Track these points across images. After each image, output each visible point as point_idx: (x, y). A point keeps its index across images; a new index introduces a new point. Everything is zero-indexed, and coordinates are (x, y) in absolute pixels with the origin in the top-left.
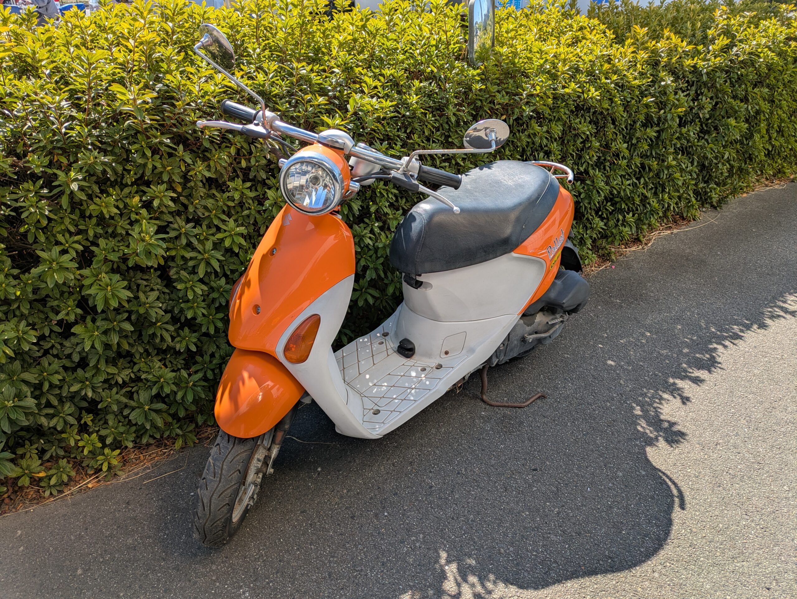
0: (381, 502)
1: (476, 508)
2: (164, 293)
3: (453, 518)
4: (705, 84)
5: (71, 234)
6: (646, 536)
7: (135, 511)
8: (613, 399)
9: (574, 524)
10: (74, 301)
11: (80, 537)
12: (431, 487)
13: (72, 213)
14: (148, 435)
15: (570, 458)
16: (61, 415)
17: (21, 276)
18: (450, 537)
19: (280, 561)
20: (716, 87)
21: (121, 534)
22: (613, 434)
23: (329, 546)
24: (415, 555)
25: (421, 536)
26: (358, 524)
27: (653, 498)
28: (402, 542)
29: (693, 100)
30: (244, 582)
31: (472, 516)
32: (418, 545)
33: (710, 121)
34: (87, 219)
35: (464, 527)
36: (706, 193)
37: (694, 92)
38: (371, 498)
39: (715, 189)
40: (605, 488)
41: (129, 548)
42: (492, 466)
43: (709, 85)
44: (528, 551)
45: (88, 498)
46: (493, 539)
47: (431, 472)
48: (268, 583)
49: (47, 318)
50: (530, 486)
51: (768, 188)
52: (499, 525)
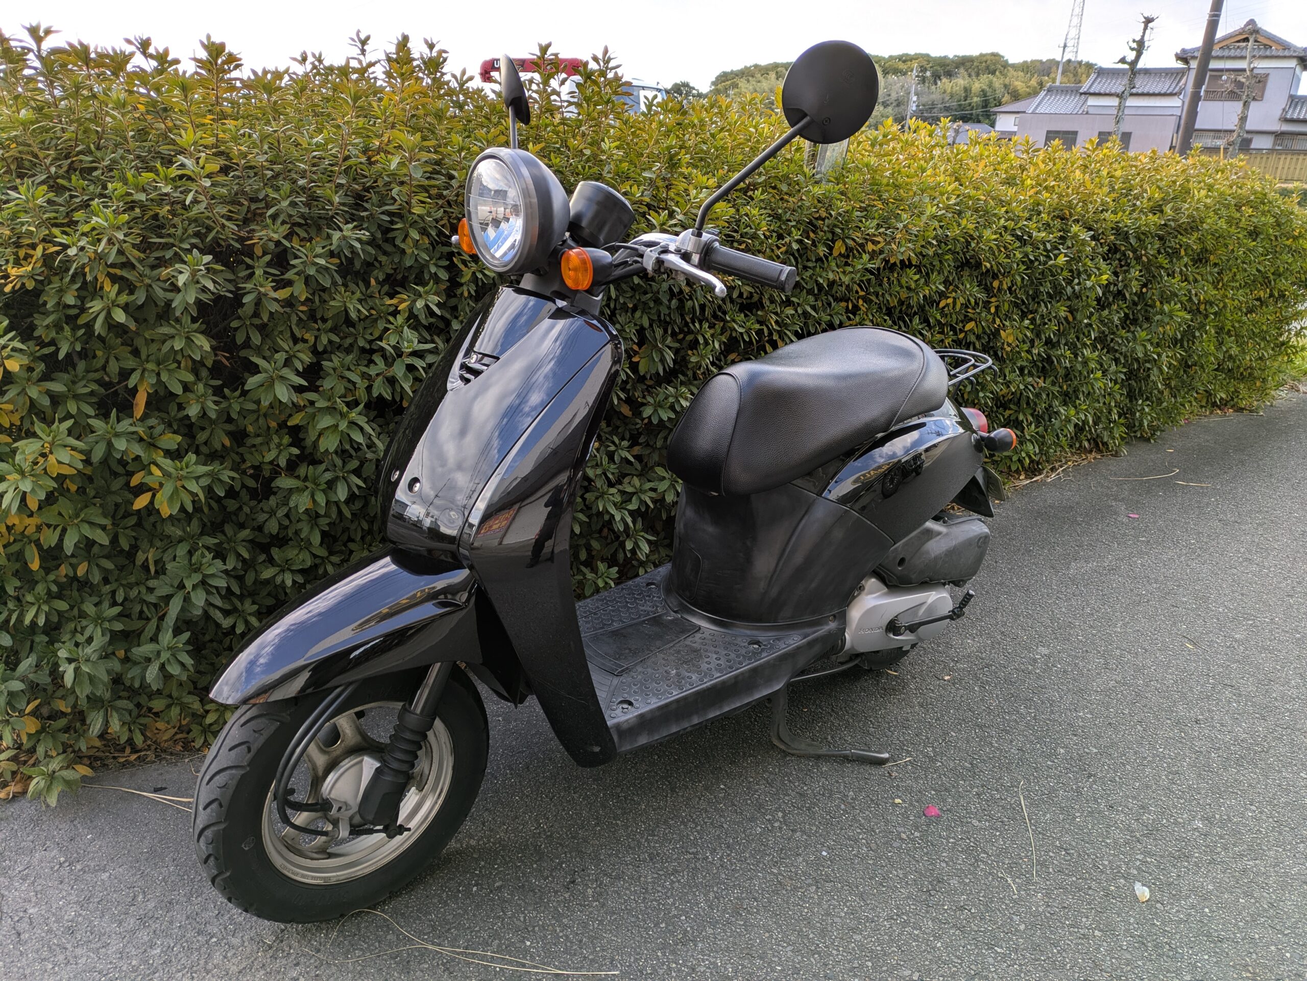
3: (823, 795)
8: (1035, 660)
19: (573, 837)
22: (1043, 703)
23: (644, 823)
25: (780, 814)
27: (1112, 780)
30: (522, 861)
32: (776, 824)
35: (843, 807)
46: (887, 822)
48: (560, 864)
50: (932, 760)
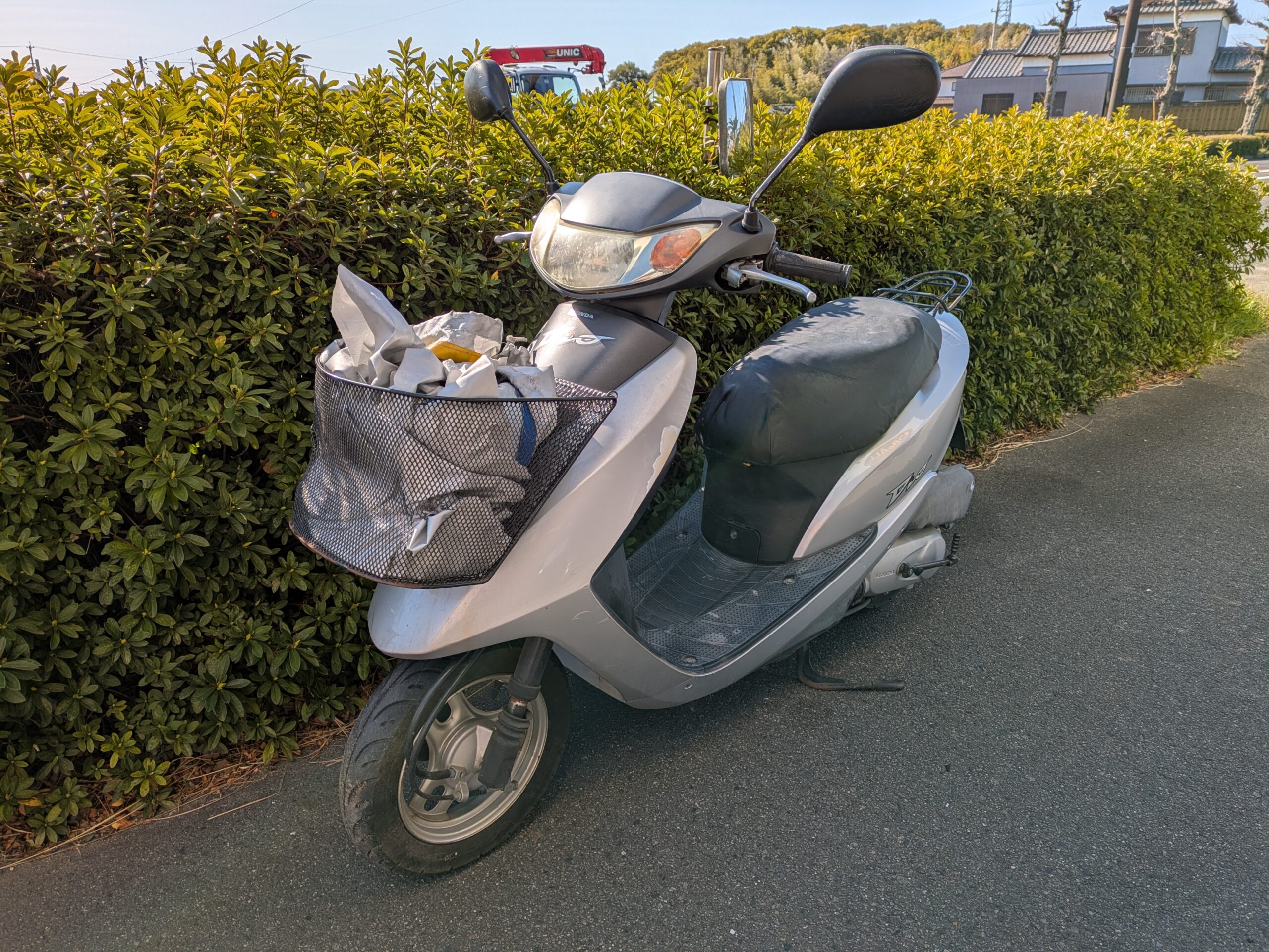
0: (614, 836)
1: (771, 840)
2: (256, 496)
3: (735, 856)
4: (1058, 222)
5: (115, 389)
6: (1049, 871)
7: (195, 863)
8: (968, 674)
9: (933, 857)
10: (111, 500)
11: (98, 908)
12: (695, 810)
13: (118, 354)
14: (218, 737)
15: (913, 760)
16: (76, 696)
17: (29, 453)
18: (734, 886)
19: (451, 932)
20: (1074, 228)
21: (172, 900)
23: (532, 907)
24: (677, 915)
25: (685, 885)
26: (578, 869)
27: (1051, 815)
28: (656, 895)
29: (1043, 247)
31: (765, 852)
32: (680, 898)
33: (1068, 279)
34: (141, 367)
35: (755, 869)
36: (1069, 388)
37: (1043, 235)
38: (597, 830)
39: (1081, 380)
40: (974, 802)
41: (186, 922)
42: (790, 775)
43: (1064, 225)
44: (862, 901)
45: (112, 845)
46: (805, 886)
47: (691, 787)
49: (62, 530)
50: (855, 804)
51: (1157, 386)
52: (812, 865)
